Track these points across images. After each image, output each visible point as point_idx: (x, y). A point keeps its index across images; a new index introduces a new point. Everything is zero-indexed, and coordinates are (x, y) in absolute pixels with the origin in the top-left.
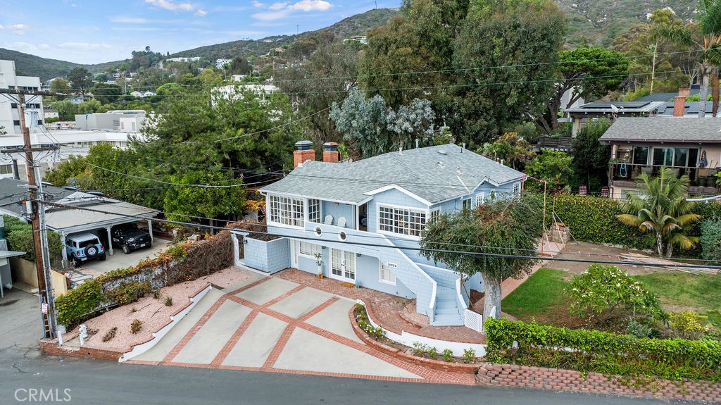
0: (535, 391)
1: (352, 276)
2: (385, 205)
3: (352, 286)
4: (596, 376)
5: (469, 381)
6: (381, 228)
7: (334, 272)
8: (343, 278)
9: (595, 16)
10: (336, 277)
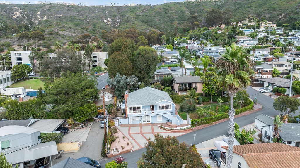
0: (201, 129)
1: (150, 122)
2: (160, 104)
3: (150, 124)
4: (207, 124)
5: (192, 131)
6: (160, 109)
7: (144, 122)
8: (147, 123)
9: (86, 19)
10: (145, 123)
